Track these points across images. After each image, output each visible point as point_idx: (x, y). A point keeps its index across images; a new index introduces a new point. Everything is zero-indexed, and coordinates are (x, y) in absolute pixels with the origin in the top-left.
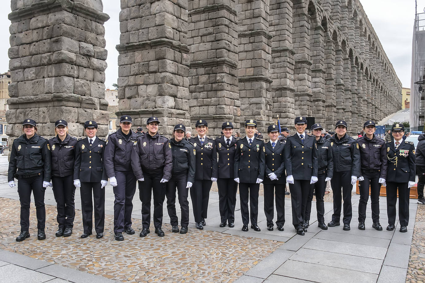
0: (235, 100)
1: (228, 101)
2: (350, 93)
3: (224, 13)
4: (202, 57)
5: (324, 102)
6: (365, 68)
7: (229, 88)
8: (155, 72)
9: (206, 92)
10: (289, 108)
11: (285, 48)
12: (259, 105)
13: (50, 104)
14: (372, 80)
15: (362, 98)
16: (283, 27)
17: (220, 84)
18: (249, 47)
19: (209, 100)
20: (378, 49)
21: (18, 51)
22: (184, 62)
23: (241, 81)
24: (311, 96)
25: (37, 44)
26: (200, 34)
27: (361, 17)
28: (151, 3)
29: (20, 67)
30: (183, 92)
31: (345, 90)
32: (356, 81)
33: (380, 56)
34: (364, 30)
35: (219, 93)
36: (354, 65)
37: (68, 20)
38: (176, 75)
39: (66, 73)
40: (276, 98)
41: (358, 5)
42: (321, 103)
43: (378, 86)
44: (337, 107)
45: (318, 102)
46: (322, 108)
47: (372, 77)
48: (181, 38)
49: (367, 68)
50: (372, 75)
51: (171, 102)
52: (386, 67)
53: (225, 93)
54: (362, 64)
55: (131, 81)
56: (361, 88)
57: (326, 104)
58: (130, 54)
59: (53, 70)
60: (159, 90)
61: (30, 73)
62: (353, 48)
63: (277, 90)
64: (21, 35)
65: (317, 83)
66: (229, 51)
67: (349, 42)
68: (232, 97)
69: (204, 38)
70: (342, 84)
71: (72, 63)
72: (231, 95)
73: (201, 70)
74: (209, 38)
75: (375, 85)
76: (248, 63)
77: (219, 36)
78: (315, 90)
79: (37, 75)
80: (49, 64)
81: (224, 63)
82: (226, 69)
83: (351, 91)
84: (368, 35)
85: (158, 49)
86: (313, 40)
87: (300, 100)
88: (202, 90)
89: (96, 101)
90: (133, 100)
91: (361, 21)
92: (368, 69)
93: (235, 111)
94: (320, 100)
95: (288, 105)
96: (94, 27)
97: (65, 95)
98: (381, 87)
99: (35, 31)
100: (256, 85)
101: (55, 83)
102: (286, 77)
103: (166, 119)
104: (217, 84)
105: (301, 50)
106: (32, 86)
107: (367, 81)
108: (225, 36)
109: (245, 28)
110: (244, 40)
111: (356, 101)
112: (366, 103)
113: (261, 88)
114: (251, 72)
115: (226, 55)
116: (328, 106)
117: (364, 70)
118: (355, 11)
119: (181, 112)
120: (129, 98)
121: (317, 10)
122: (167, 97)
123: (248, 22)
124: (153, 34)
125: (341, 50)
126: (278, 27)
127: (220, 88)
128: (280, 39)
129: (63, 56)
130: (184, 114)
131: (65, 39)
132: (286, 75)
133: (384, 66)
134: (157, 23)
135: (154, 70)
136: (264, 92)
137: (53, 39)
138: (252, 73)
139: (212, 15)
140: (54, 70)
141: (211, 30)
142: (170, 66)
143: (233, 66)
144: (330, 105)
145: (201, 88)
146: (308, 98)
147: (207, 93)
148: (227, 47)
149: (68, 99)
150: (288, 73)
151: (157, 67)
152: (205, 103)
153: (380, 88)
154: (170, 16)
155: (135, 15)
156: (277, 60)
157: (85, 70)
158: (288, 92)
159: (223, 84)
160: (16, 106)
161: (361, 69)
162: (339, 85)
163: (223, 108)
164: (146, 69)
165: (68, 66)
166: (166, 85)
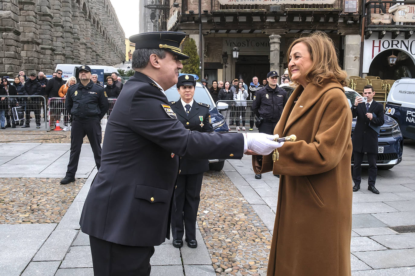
2: (61, 29)
5: (18, 33)
6: (82, 3)
14: (92, 20)
15: (79, 39)
31: (54, 25)
32: (71, 16)
42: (11, 35)
43: (99, 29)
44: (41, 46)
45: (7, 33)
46: (14, 43)
47: (92, 17)
50: (91, 14)
52: (108, 10)
56: (78, 27)
65: (4, 3)
70: (48, 14)
75: (96, 28)
83: (63, 27)
92: (87, 6)
94: (10, 30)
98: (102, 31)
107: (86, 20)
111: (71, 42)
112: (84, 46)
116: (24, 42)
117: (82, 6)
133: (106, 8)
144: (30, 40)
153: (102, 33)
161: (76, 2)
162: (44, 15)
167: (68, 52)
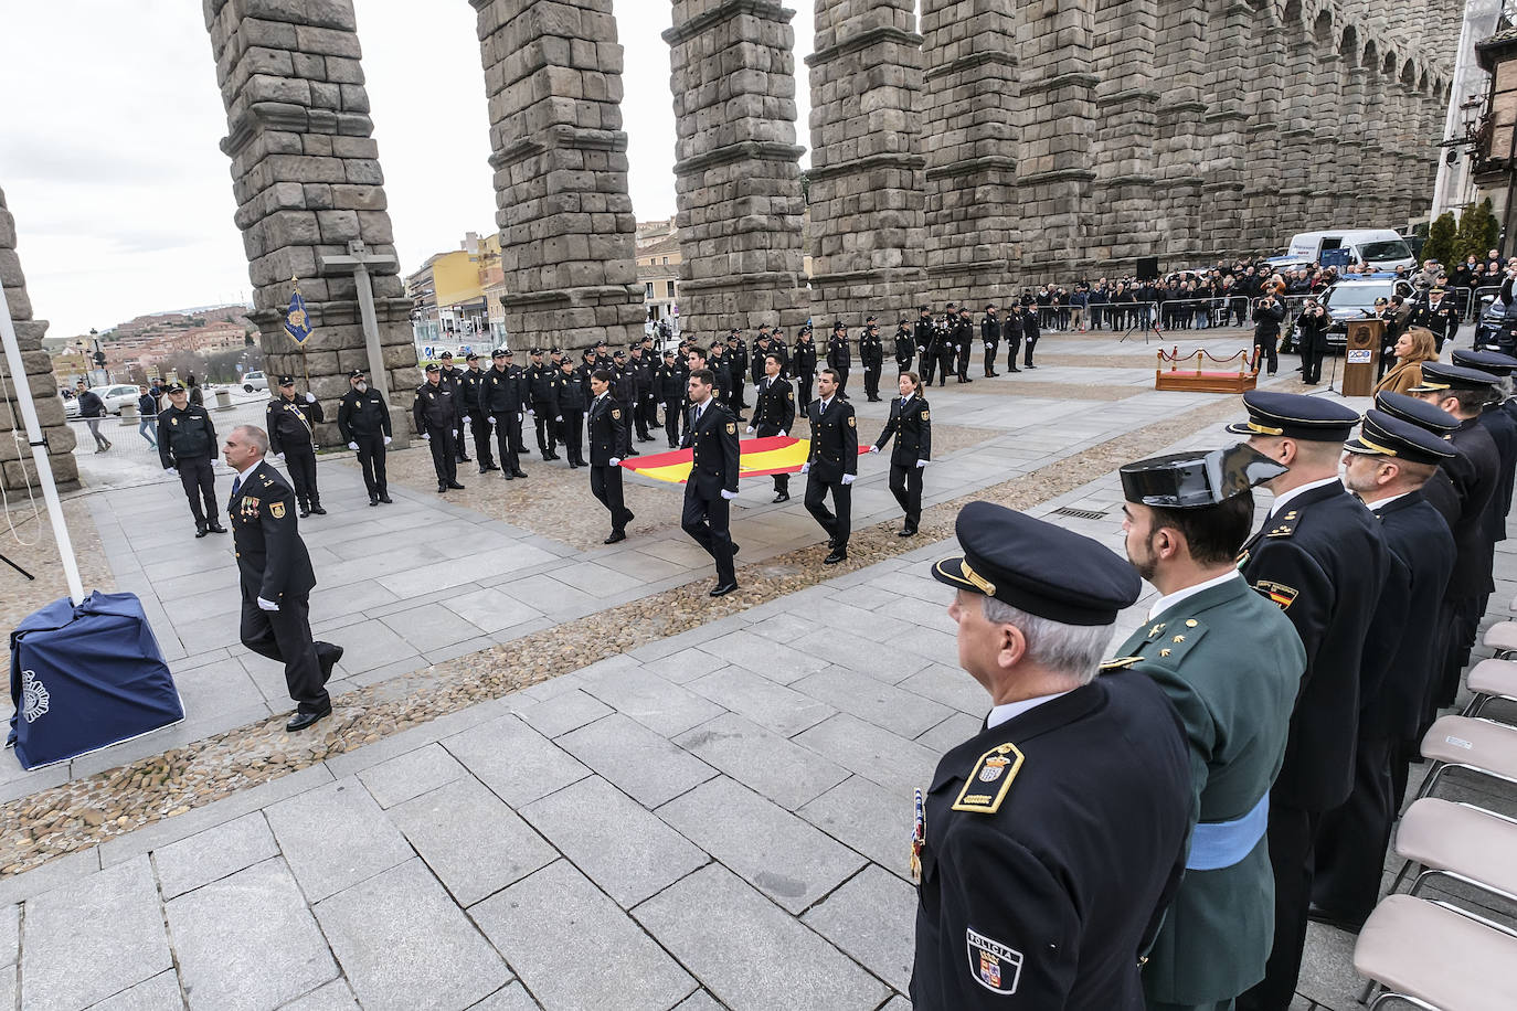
0: (1011, 232)
1: (996, 235)
2: (1332, 147)
3: (991, 68)
4: (946, 159)
5: (1240, 187)
6: (1403, 65)
7: (998, 210)
8: (870, 211)
9: (955, 223)
10: (1135, 221)
11: (1132, 91)
12: (1064, 229)
13: (739, 289)
14: (1430, 89)
15: (1379, 149)
16: (1132, 44)
17: (981, 206)
18: (1046, 112)
19: (961, 236)
21: (689, 217)
22: (916, 186)
23: (1024, 185)
24: (1201, 182)
25: (715, 207)
26: (945, 115)
28: (861, 94)
29: (693, 240)
30: (916, 234)
31: (1313, 144)
32: (1361, 108)
35: (981, 223)
36: (1360, 68)
37: (756, 172)
38: (905, 212)
39: (758, 246)
40: (1107, 204)
44: (1281, 193)
45: (1222, 193)
46: (1231, 204)
47: (1432, 81)
48: (913, 144)
49: (1409, 62)
51: (895, 256)
53: (990, 221)
54: (1390, 58)
55: (832, 226)
56: (1380, 124)
57: (1245, 192)
58: (829, 183)
59: (739, 242)
60: (876, 240)
61: (708, 247)
62: (1359, 22)
63: (1110, 186)
64: (693, 195)
66: (1000, 139)
67: (1342, 11)
68: (1005, 227)
70: (1304, 131)
71: (764, 229)
72: (1003, 222)
73: (948, 183)
74: (961, 121)
76: (1044, 146)
77: (980, 115)
78: (1217, 163)
79: (718, 249)
80: (736, 233)
81: (989, 167)
82: (993, 176)
83: (1336, 142)
85: (873, 173)
86: (1219, 45)
87: (1170, 195)
88: (950, 218)
89: (793, 275)
90: (833, 258)
92: (1416, 64)
93: (1010, 251)
94: (1227, 186)
95: (1135, 215)
96: (787, 170)
97: (758, 275)
99: (712, 190)
100: (1059, 189)
101: (744, 261)
102: (1132, 156)
103: (887, 285)
104: (976, 207)
105: (1181, 80)
106: (710, 265)
107: (1408, 97)
108: (992, 113)
109: (1039, 72)
110: (1036, 100)
112: (1392, 159)
113: (1068, 194)
114: (1048, 163)
115: (993, 150)
117: (1399, 71)
119: (914, 269)
120: (829, 255)
122: (889, 251)
123: (1046, 59)
124: (865, 149)
125: (1309, 43)
126: (1120, 47)
127: (982, 213)
128: (1123, 74)
129: (754, 223)
130: (917, 273)
131: (754, 198)
132: (1133, 151)
134: (872, 128)
135: (868, 208)
136: (1075, 202)
137: (738, 200)
138: (1051, 165)
139: (967, 75)
141: (965, 104)
142: (894, 197)
143: (1008, 168)
145: (948, 215)
146: (1189, 189)
147: (958, 225)
148: (996, 135)
149: (762, 280)
150: (1137, 146)
151: (872, 204)
152: (953, 242)
154: (894, 111)
155: (836, 116)
156: (1113, 120)
157: (778, 235)
158: (1136, 187)
159: (987, 205)
160: (692, 293)
161: (1384, 72)
162: (1295, 135)
163: (987, 249)
164: (855, 207)
165: (759, 235)
166: (886, 231)
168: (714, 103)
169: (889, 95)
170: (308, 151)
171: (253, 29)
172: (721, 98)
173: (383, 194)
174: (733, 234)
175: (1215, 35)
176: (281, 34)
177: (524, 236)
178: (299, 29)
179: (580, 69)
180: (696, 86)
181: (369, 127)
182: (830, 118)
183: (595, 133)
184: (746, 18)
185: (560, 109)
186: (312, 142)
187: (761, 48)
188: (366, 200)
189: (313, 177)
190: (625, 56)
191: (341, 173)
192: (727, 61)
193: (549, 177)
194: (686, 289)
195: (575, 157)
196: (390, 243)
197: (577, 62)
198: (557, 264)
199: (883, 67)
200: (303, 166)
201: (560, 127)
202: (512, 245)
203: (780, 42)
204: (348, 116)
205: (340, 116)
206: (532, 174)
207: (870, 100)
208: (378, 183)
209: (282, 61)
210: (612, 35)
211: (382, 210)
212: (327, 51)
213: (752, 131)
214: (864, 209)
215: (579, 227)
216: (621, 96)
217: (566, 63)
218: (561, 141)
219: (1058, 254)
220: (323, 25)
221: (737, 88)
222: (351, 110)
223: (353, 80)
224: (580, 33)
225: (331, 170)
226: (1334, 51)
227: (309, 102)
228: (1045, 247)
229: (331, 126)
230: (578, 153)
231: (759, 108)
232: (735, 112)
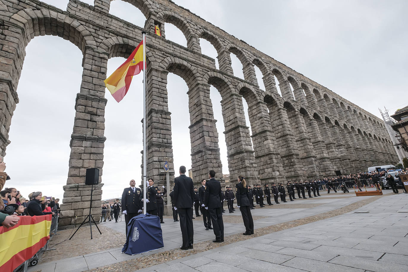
0: (302, 168)
1: (299, 169)
3: (289, 136)
4: (283, 154)
5: (349, 159)
6: (373, 135)
7: (298, 164)
8: (270, 164)
11: (319, 141)
12: (313, 168)
15: (377, 152)
16: (315, 132)
17: (294, 163)
18: (302, 145)
19: (291, 170)
20: (380, 123)
22: (279, 158)
23: (302, 159)
24: (340, 158)
25: (237, 163)
26: (281, 146)
27: (359, 111)
29: (233, 170)
30: (281, 169)
31: (362, 151)
32: (369, 144)
33: (383, 126)
34: (364, 117)
35: (294, 166)
36: (364, 136)
37: (246, 155)
38: (277, 164)
39: (248, 171)
40: (321, 163)
41: (355, 106)
42: (347, 160)
43: (388, 142)
44: (359, 160)
46: (349, 163)
48: (276, 150)
49: (374, 135)
50: (380, 138)
51: (278, 173)
53: (296, 166)
54: (370, 134)
55: (262, 168)
56: (374, 147)
57: (351, 160)
58: (259, 159)
60: (272, 170)
61: (236, 172)
62: (360, 128)
63: (320, 159)
64: (232, 161)
65: (341, 151)
67: (355, 126)
69: (283, 147)
72: (299, 166)
73: (285, 159)
76: (303, 151)
77: (289, 145)
78: (342, 154)
79: (238, 172)
82: (295, 157)
83: (366, 150)
84: (368, 118)
85: (269, 156)
86: (333, 132)
87: (334, 161)
88: (287, 166)
89: (256, 177)
90: (263, 174)
91: (360, 113)
93: (303, 172)
94: (346, 159)
95: (328, 165)
97: (249, 177)
98: (391, 142)
99: (236, 160)
100: (310, 160)
101: (245, 173)
102: (323, 153)
103: (277, 180)
104: (292, 163)
105: (327, 139)
107: (378, 142)
108: (291, 145)
109: (298, 138)
110: (299, 143)
113: (312, 160)
114: (305, 155)
115: (293, 151)
116: (352, 161)
118: (354, 110)
119: (282, 176)
120: (262, 174)
121: (330, 119)
122: (276, 172)
124: (266, 151)
125: (351, 132)
129: (246, 166)
130: (283, 177)
131: (246, 161)
134: (267, 147)
136: (314, 162)
137: (242, 161)
138: (306, 155)
139: (284, 138)
140: (244, 170)
141: (285, 143)
142: (275, 161)
143: (297, 155)
144: (354, 160)
145: (286, 165)
146: (338, 160)
147: (289, 167)
148: (293, 149)
150: (323, 151)
152: (289, 171)
153: (391, 143)
154: (271, 144)
155: (259, 146)
156: (316, 146)
158: (326, 159)
162: (357, 149)
163: (298, 172)
164: (266, 163)
165: (248, 168)
166: (275, 168)
167: (373, 159)
168: (235, 143)
169: (270, 141)
170: (160, 151)
171: (154, 130)
172: (236, 142)
173: (173, 159)
174: (242, 168)
175: (331, 131)
176: (158, 131)
177: (198, 169)
178: (161, 130)
179: (210, 137)
180: (231, 141)
181: (171, 147)
182: (258, 146)
183: (214, 148)
184: (240, 128)
185: (207, 144)
186: (161, 149)
187: (244, 133)
188: (170, 160)
189: (160, 156)
190: (219, 135)
191: (166, 155)
192: (237, 136)
193: (204, 156)
194: (232, 181)
195: (210, 152)
196: (173, 169)
197: (210, 135)
198: (206, 174)
199: (267, 136)
200: (159, 153)
201: (207, 147)
202: (195, 171)
203: (247, 132)
204: (168, 145)
205: (167, 145)
206: (200, 156)
207: (265, 142)
208: (172, 157)
209: (158, 135)
210: (216, 131)
211: (172, 162)
212: (166, 134)
213: (244, 148)
214: (269, 163)
215: (211, 166)
216: (218, 141)
217: (208, 136)
218: (207, 149)
219: (314, 173)
220: (165, 130)
221: (240, 140)
222: (169, 144)
223: (170, 139)
224: (210, 131)
225: (164, 154)
226: (357, 133)
227: (161, 142)
228: (310, 172)
229: (164, 146)
230: (210, 151)
231: (245, 143)
232: (240, 144)
